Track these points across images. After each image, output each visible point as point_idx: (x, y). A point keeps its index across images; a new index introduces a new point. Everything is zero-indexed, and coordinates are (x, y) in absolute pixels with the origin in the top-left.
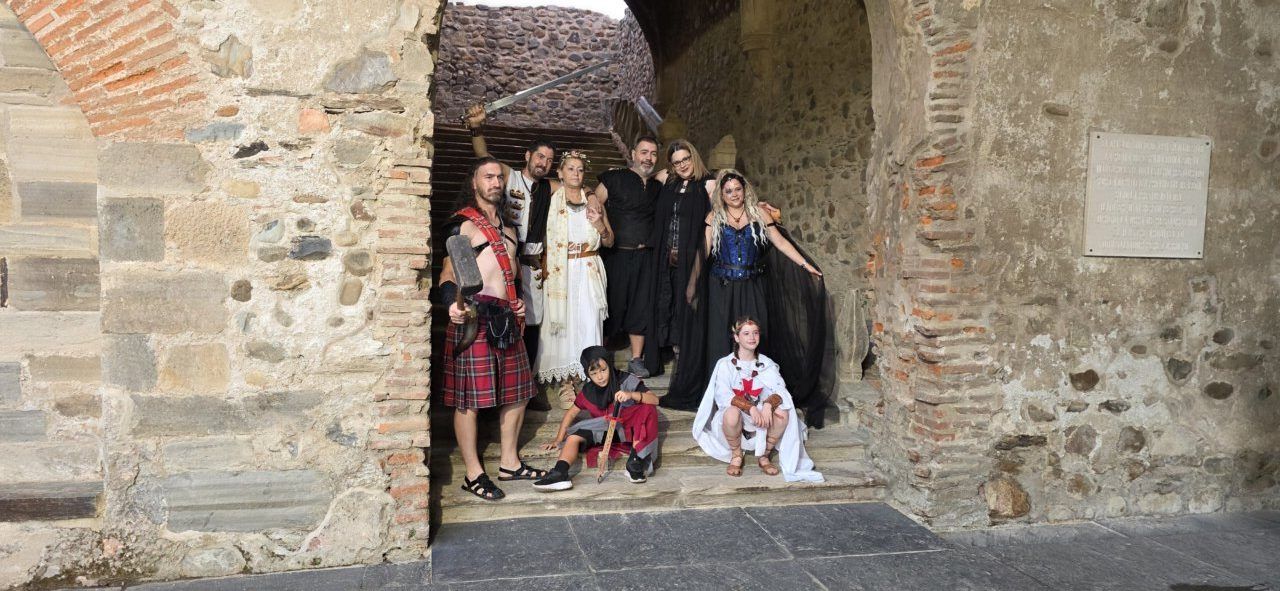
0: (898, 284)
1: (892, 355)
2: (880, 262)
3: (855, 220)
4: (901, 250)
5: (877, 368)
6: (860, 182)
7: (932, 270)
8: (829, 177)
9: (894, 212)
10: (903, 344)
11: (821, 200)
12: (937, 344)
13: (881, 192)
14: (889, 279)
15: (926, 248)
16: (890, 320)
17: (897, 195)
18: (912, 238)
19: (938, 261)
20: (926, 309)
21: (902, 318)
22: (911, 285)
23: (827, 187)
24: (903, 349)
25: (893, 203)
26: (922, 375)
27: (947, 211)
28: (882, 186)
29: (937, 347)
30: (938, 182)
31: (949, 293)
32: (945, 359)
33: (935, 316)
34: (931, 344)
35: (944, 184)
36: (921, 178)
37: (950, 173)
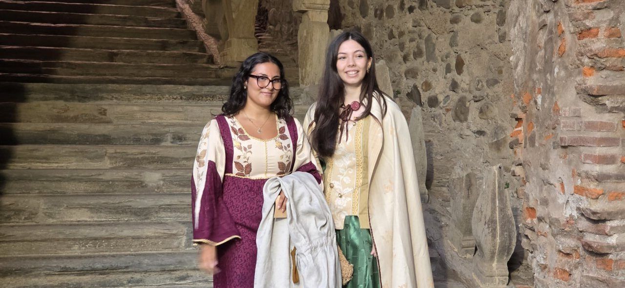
0: (555, 155)
1: (548, 248)
2: (530, 126)
3: (491, 76)
4: (557, 111)
5: (528, 267)
6: (496, 27)
7: (598, 135)
8: (455, 21)
9: (546, 62)
10: (563, 233)
11: (445, 52)
12: (607, 231)
13: (530, 38)
14: (542, 149)
15: (588, 107)
16: (545, 202)
17: (550, 40)
18: (571, 94)
19: (605, 123)
20: (592, 186)
21: (561, 200)
22: (571, 156)
23: (452, 33)
24: (563, 239)
25: (546, 51)
26: (588, 272)
27: (614, 59)
28: (530, 29)
29: (607, 235)
30: (602, 22)
31: (620, 164)
32: (618, 250)
33: (603, 194)
34: (599, 231)
35: (609, 24)
36: (580, 17)
37: (617, 10)
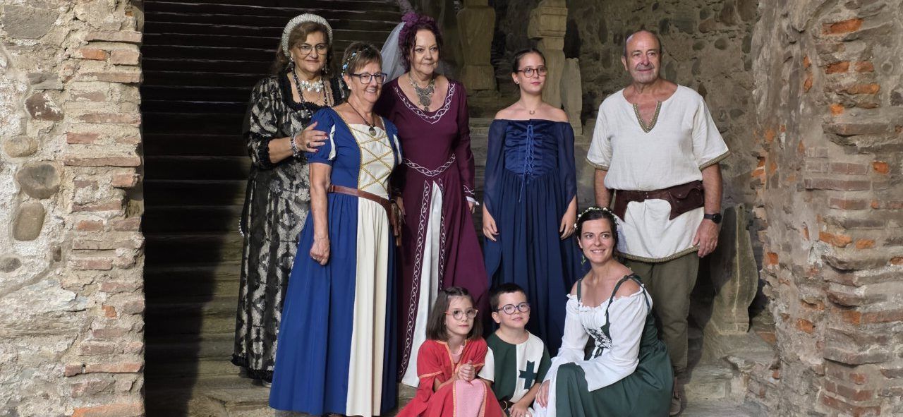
0: (799, 197)
1: (791, 298)
2: (773, 166)
3: (735, 107)
4: (802, 151)
5: (770, 314)
6: (742, 54)
7: (846, 178)
8: (698, 47)
9: (791, 98)
10: (806, 281)
11: (687, 80)
12: (854, 282)
13: (774, 70)
14: (785, 191)
15: (833, 145)
16: (788, 248)
17: (796, 74)
18: (818, 133)
19: (855, 165)
20: (839, 233)
21: (805, 246)
22: (816, 199)
23: (694, 61)
24: (806, 289)
25: (791, 85)
26: (834, 325)
27: (867, 95)
28: (774, 61)
29: (854, 285)
30: (853, 55)
31: (870, 210)
32: (866, 302)
33: (851, 242)
34: (846, 281)
35: (861, 58)
36: (829, 49)
37: (870, 42)
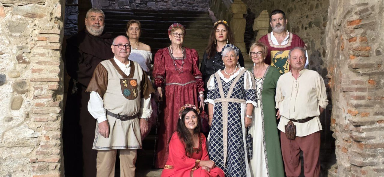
0: (341, 95)
1: (340, 138)
2: (333, 82)
4: (341, 75)
7: (356, 86)
9: (338, 53)
10: (344, 131)
13: (333, 42)
14: (337, 92)
15: (353, 73)
17: (339, 43)
18: (346, 68)
19: (360, 81)
20: (353, 110)
21: (344, 116)
22: (347, 96)
24: (344, 134)
25: (338, 47)
26: (354, 149)
27: (364, 51)
28: (332, 38)
29: (361, 132)
30: (358, 34)
31: (367, 100)
32: (366, 139)
33: (358, 114)
34: (357, 130)
35: (361, 36)
36: (349, 32)
37: (365, 29)
